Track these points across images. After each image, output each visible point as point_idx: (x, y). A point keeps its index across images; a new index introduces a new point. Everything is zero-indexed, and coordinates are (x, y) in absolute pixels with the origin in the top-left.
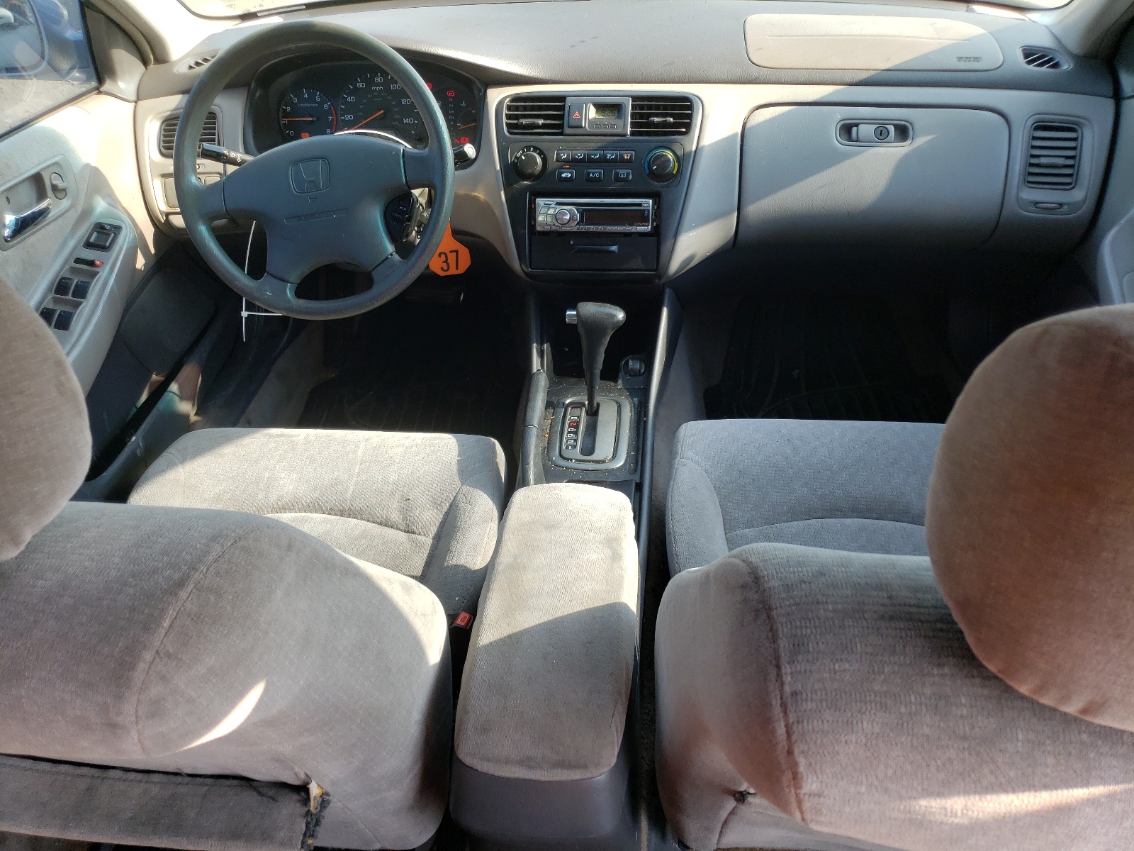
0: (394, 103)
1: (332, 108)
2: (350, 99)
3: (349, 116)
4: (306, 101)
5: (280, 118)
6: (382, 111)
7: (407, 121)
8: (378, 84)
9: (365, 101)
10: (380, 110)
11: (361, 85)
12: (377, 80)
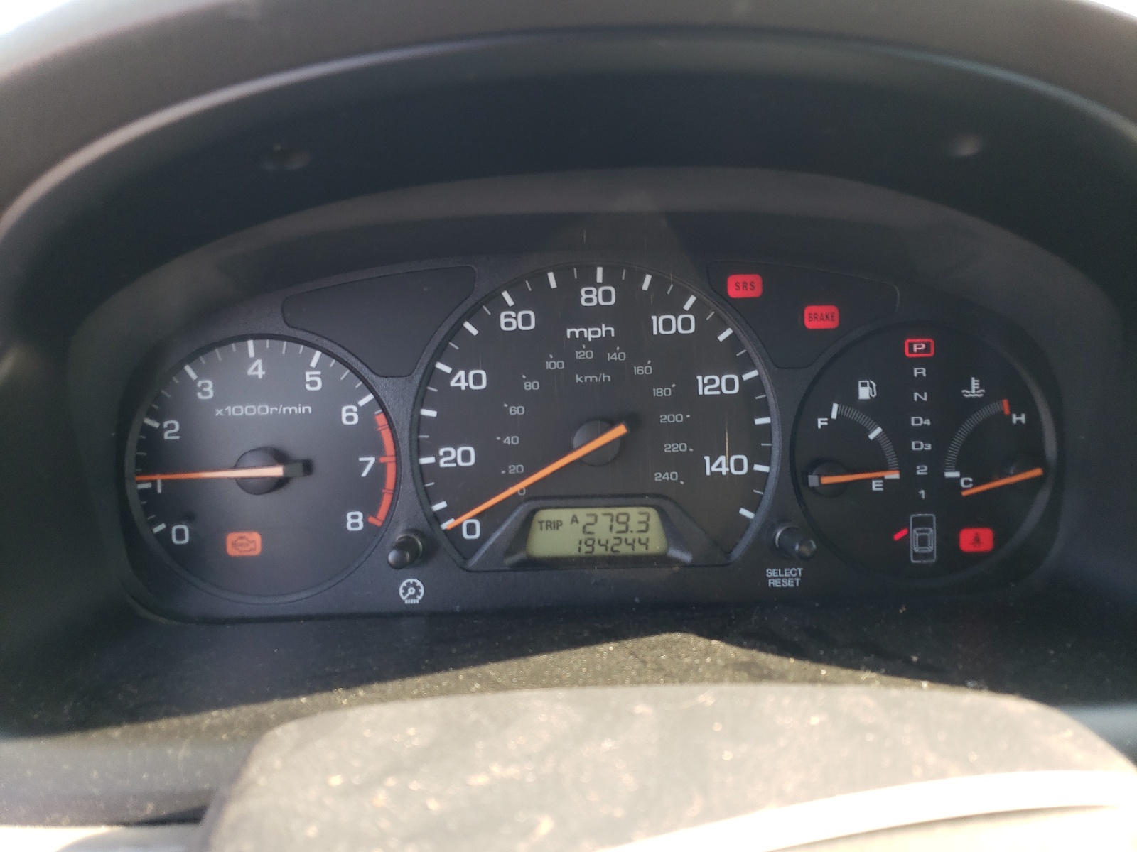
0: (659, 392)
1: (381, 420)
2: (462, 380)
3: (456, 453)
4: (254, 391)
5: (129, 466)
6: (620, 430)
7: (722, 465)
8: (594, 316)
9: (529, 386)
10: (612, 424)
11: (513, 321)
12: (592, 297)
